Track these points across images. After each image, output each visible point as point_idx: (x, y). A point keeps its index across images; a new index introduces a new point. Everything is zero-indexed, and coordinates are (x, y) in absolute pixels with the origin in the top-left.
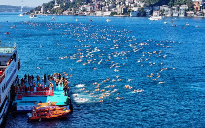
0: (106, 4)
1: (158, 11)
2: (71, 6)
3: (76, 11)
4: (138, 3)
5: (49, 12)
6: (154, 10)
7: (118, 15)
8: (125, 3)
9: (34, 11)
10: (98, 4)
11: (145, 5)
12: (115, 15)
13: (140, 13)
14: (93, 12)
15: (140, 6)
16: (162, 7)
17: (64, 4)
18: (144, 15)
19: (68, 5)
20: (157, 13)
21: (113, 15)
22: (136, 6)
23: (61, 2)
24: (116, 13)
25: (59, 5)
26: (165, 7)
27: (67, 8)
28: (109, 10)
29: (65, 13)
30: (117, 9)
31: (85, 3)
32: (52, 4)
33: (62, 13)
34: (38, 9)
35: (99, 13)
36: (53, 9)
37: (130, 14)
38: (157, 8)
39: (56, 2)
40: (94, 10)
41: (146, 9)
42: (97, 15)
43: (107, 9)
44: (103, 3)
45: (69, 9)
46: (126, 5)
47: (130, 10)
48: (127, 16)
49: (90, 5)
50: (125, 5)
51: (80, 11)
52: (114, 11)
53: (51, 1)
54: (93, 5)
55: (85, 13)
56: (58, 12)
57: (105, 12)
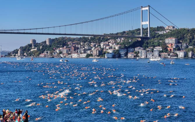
0: (82, 47)
1: (133, 52)
2: (47, 49)
3: (52, 54)
4: (113, 45)
5: (26, 55)
6: (129, 52)
7: (94, 57)
8: (100, 46)
9: (12, 54)
10: (73, 47)
11: (120, 47)
12: (90, 57)
13: (115, 55)
14: (69, 54)
15: (115, 48)
16: (137, 49)
17: (41, 47)
18: (120, 56)
19: (45, 48)
20: (132, 54)
21: (89, 57)
22: (111, 48)
23: (38, 46)
24: (92, 55)
25: (36, 48)
26: (139, 48)
27: (43, 51)
28: (85, 53)
29: (42, 55)
30: (92, 51)
31: (61, 46)
32: (29, 47)
33: (38, 55)
34: (16, 52)
35: (75, 56)
36: (30, 51)
37: (106, 56)
38: (131, 50)
39: (33, 45)
40: (70, 53)
41: (121, 51)
42: (73, 57)
43: (83, 52)
44: (79, 46)
45: (45, 52)
46: (102, 47)
47: (105, 52)
48: (102, 58)
49: (66, 48)
50: (100, 47)
51: (56, 53)
52: (89, 53)
53: (28, 45)
54: (69, 48)
55: (61, 55)
56: (34, 54)
57: (80, 55)
